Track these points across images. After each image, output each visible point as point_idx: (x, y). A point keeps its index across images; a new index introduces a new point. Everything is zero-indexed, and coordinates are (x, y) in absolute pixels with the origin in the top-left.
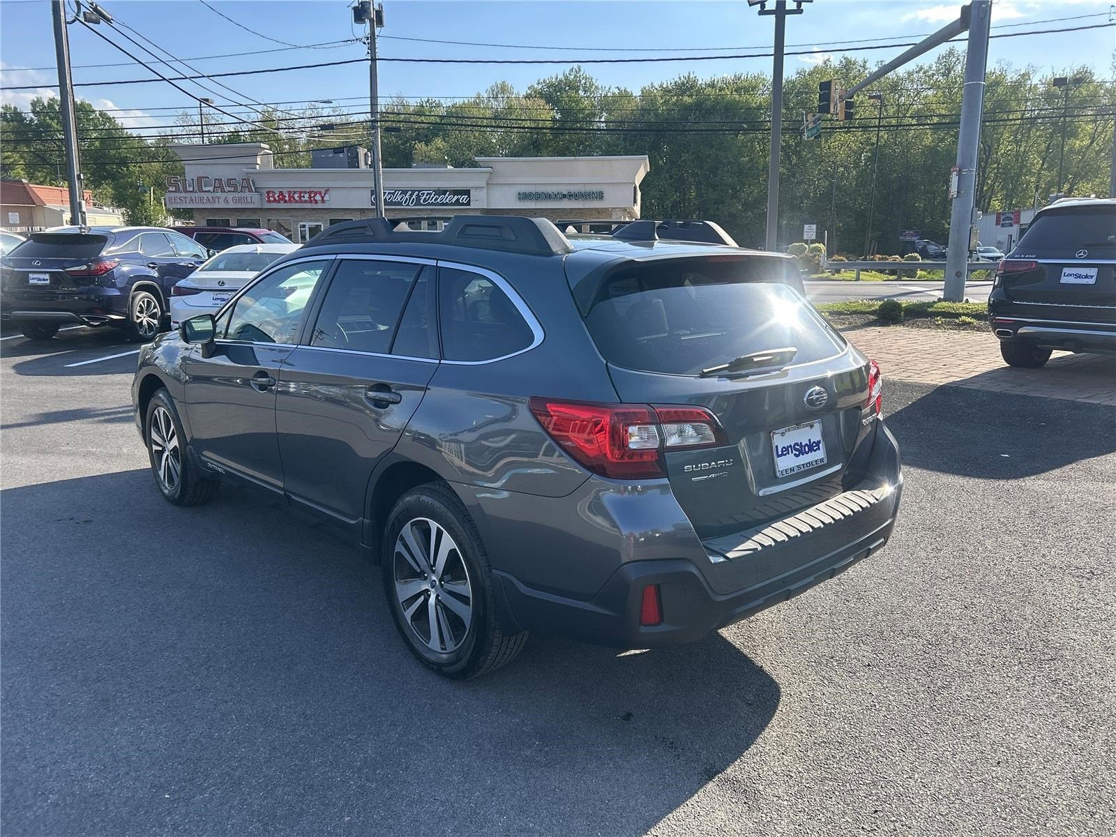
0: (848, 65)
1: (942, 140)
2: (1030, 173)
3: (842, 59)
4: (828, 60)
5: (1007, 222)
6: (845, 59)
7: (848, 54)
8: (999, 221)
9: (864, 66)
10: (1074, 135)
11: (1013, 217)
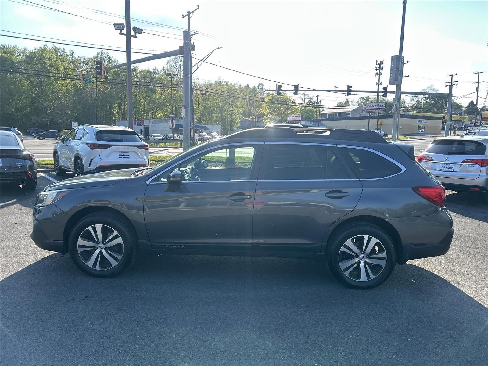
0: (56, 49)
1: (107, 89)
2: (141, 106)
3: (53, 46)
4: (46, 45)
5: (139, 124)
6: (54, 46)
7: (56, 45)
8: (136, 123)
9: (64, 51)
10: (155, 92)
11: (141, 122)
